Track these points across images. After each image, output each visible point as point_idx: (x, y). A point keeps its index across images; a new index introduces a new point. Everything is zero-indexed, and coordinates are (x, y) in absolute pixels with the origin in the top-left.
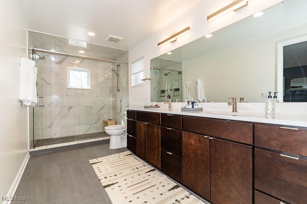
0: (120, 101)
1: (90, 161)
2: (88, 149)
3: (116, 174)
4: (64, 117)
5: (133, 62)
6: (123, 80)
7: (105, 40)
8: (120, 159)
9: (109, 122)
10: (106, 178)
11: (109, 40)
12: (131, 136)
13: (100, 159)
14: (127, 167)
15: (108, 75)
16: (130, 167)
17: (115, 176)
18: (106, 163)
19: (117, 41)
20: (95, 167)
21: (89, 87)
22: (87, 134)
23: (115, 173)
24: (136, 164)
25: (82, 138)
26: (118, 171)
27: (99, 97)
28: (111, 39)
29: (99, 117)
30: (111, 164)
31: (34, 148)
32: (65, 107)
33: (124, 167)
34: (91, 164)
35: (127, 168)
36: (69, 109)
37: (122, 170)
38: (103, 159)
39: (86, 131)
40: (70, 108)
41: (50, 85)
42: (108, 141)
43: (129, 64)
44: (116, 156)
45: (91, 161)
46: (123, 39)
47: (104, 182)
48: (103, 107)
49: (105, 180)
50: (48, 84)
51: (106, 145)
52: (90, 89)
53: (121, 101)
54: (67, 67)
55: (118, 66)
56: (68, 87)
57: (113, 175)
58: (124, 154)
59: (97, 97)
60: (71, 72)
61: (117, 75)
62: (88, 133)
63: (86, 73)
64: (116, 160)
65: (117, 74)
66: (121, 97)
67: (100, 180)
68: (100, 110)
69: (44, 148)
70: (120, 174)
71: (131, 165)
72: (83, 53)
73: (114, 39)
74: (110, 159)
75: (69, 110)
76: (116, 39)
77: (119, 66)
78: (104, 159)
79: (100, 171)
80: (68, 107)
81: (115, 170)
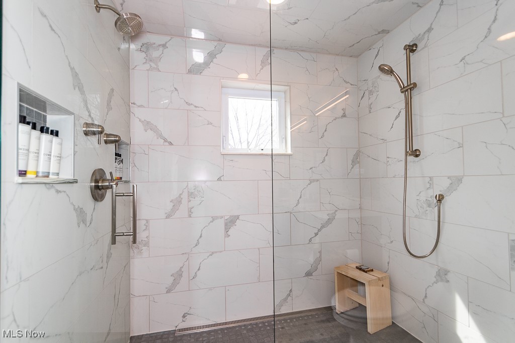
4: (213, 253)
21: (286, 148)
27: (318, 180)
29: (320, 252)
32: (214, 219)
36: (226, 224)
39: (281, 304)
40: (231, 222)
41: (171, 143)
48: (331, 218)
50: (165, 141)
52: (289, 152)
53: (440, 201)
55: (412, 48)
56: (224, 152)
59: (311, 181)
61: (408, 88)
62: (285, 309)
66: (443, 182)
68: (323, 227)
75: (227, 229)
80: (223, 219)
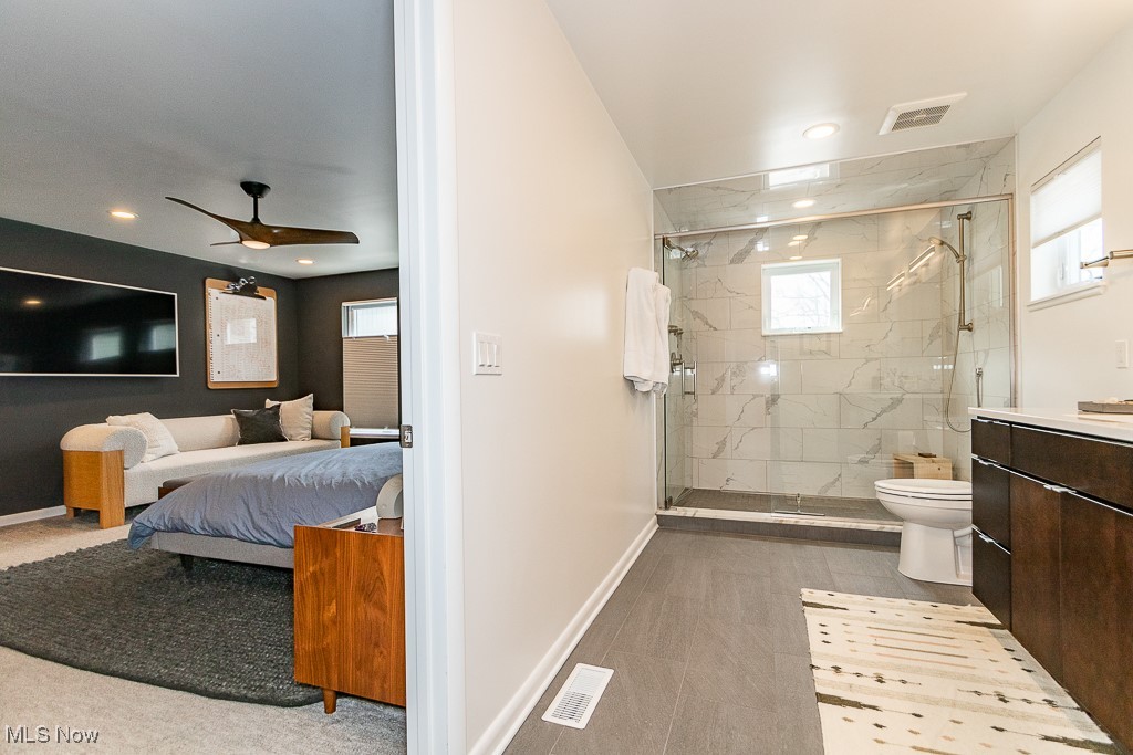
0: (974, 374)
1: (805, 591)
2: (812, 551)
3: (886, 675)
4: (755, 428)
5: (1039, 184)
6: (988, 280)
7: (880, 133)
8: (929, 627)
9: (921, 465)
10: (837, 669)
11: (897, 126)
12: (988, 540)
13: (840, 598)
14: (946, 668)
15: (926, 265)
16: (961, 677)
17: (879, 681)
18: (861, 619)
19: (934, 114)
20: (813, 618)
21: (835, 325)
22: (829, 499)
23: (880, 671)
24: (1001, 677)
25: (796, 507)
26: (898, 668)
27: (876, 359)
28: (905, 121)
29: (879, 439)
30: (876, 632)
31: (666, 508)
32: (754, 396)
33: (930, 666)
34: (805, 604)
35: (943, 674)
36: (767, 403)
37: (918, 671)
38: (854, 603)
39: (827, 488)
40: (772, 401)
41: (715, 329)
42: (892, 542)
43: (1017, 197)
44: (915, 610)
45: (808, 595)
46: (965, 94)
47: (825, 682)
48: (895, 403)
49: (832, 675)
50: (711, 327)
51: (889, 554)
52: (841, 330)
53: (979, 375)
54: (764, 266)
55: (968, 216)
56: (765, 333)
57: (870, 672)
58: (960, 615)
59: (868, 360)
60: (774, 279)
61: (960, 258)
62: (831, 493)
63: (826, 275)
64: (908, 624)
65: (958, 256)
66: (982, 356)
67: (813, 666)
68: (882, 412)
69: (690, 512)
70: (904, 682)
71: (975, 672)
72: (810, 208)
73: (918, 112)
74: (882, 613)
75: (768, 408)
76: (928, 111)
77: (969, 219)
78: (857, 604)
79: (826, 638)
80: (763, 397)
81: (888, 660)
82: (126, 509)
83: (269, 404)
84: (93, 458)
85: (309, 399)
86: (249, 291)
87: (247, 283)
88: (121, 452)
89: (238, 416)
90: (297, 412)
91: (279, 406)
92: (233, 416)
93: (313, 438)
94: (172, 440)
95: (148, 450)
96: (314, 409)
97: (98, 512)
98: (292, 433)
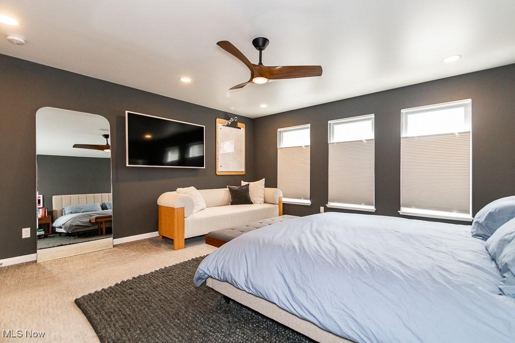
82: (185, 239)
83: (243, 183)
84: (171, 210)
85: (263, 181)
86: (234, 125)
87: (233, 120)
88: (183, 208)
89: (231, 190)
90: (257, 188)
91: (249, 185)
92: (228, 189)
93: (264, 203)
94: (204, 202)
95: (195, 207)
96: (265, 187)
97: (173, 240)
98: (255, 199)
